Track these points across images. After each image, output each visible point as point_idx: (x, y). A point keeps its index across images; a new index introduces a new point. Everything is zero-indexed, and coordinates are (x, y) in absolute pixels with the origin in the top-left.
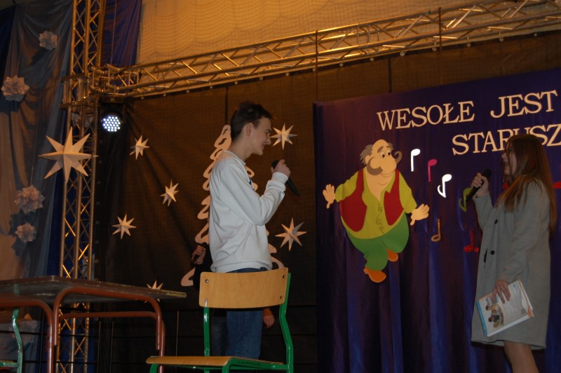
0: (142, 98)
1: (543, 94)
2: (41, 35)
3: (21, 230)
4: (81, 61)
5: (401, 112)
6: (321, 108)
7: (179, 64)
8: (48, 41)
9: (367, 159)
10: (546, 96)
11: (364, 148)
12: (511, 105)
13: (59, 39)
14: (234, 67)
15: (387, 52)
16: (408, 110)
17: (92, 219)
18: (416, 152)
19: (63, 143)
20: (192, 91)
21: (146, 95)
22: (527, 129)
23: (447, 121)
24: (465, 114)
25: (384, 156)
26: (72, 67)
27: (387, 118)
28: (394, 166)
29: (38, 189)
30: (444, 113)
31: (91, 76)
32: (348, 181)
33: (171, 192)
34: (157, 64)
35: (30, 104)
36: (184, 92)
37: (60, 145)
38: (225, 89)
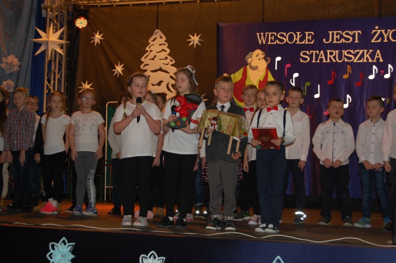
0: (99, 6)
1: (353, 32)
3: (6, 84)
5: (271, 34)
6: (222, 26)
9: (249, 60)
10: (355, 33)
11: (248, 54)
12: (335, 37)
16: (275, 33)
17: (63, 82)
18: (278, 59)
20: (134, 5)
21: (101, 4)
22: (343, 51)
23: (298, 43)
24: (309, 39)
25: (259, 59)
27: (262, 37)
28: (265, 66)
29: (16, 58)
30: (297, 37)
32: (237, 72)
33: (119, 69)
36: (129, 5)
37: (44, 34)
38: (156, 6)
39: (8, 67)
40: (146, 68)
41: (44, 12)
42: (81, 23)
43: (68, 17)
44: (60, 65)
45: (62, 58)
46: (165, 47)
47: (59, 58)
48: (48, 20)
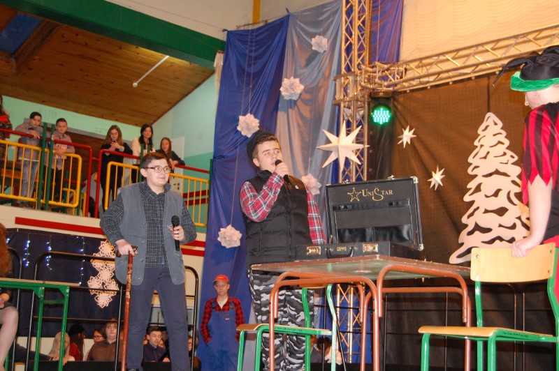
0: (408, 91)
2: (313, 39)
4: (351, 61)
7: (442, 58)
8: (319, 45)
13: (330, 42)
14: (494, 57)
19: (338, 135)
20: (455, 82)
21: (411, 88)
26: (343, 66)
29: (315, 177)
31: (361, 73)
33: (437, 178)
34: (421, 59)
35: (306, 102)
36: (448, 83)
37: (335, 138)
38: (486, 78)
40: (475, 172)
42: (382, 116)
45: (362, 170)
46: (502, 138)
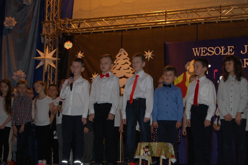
0: (81, 33)
5: (203, 49)
6: (168, 44)
7: (101, 19)
8: (27, 1)
9: (188, 68)
11: (186, 63)
14: (127, 23)
15: (196, 21)
16: (206, 48)
20: (105, 32)
23: (223, 54)
24: (230, 51)
27: (197, 51)
29: (23, 72)
30: (221, 50)
32: (179, 77)
34: (89, 19)
36: (101, 32)
37: (42, 53)
38: (121, 32)
39: (17, 78)
41: (42, 39)
42: (68, 45)
43: (59, 41)
44: (54, 76)
45: (55, 71)
46: (128, 61)
47: (53, 70)
48: (45, 44)
